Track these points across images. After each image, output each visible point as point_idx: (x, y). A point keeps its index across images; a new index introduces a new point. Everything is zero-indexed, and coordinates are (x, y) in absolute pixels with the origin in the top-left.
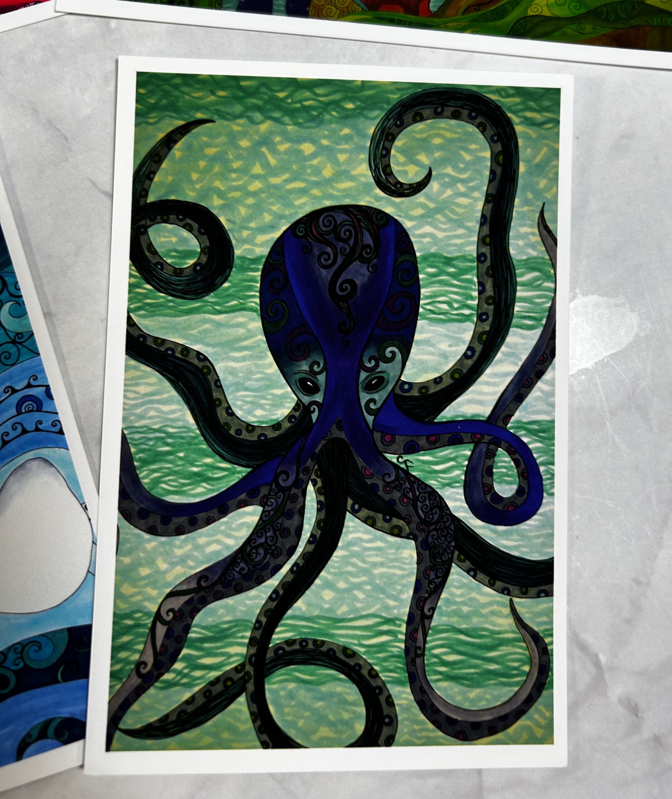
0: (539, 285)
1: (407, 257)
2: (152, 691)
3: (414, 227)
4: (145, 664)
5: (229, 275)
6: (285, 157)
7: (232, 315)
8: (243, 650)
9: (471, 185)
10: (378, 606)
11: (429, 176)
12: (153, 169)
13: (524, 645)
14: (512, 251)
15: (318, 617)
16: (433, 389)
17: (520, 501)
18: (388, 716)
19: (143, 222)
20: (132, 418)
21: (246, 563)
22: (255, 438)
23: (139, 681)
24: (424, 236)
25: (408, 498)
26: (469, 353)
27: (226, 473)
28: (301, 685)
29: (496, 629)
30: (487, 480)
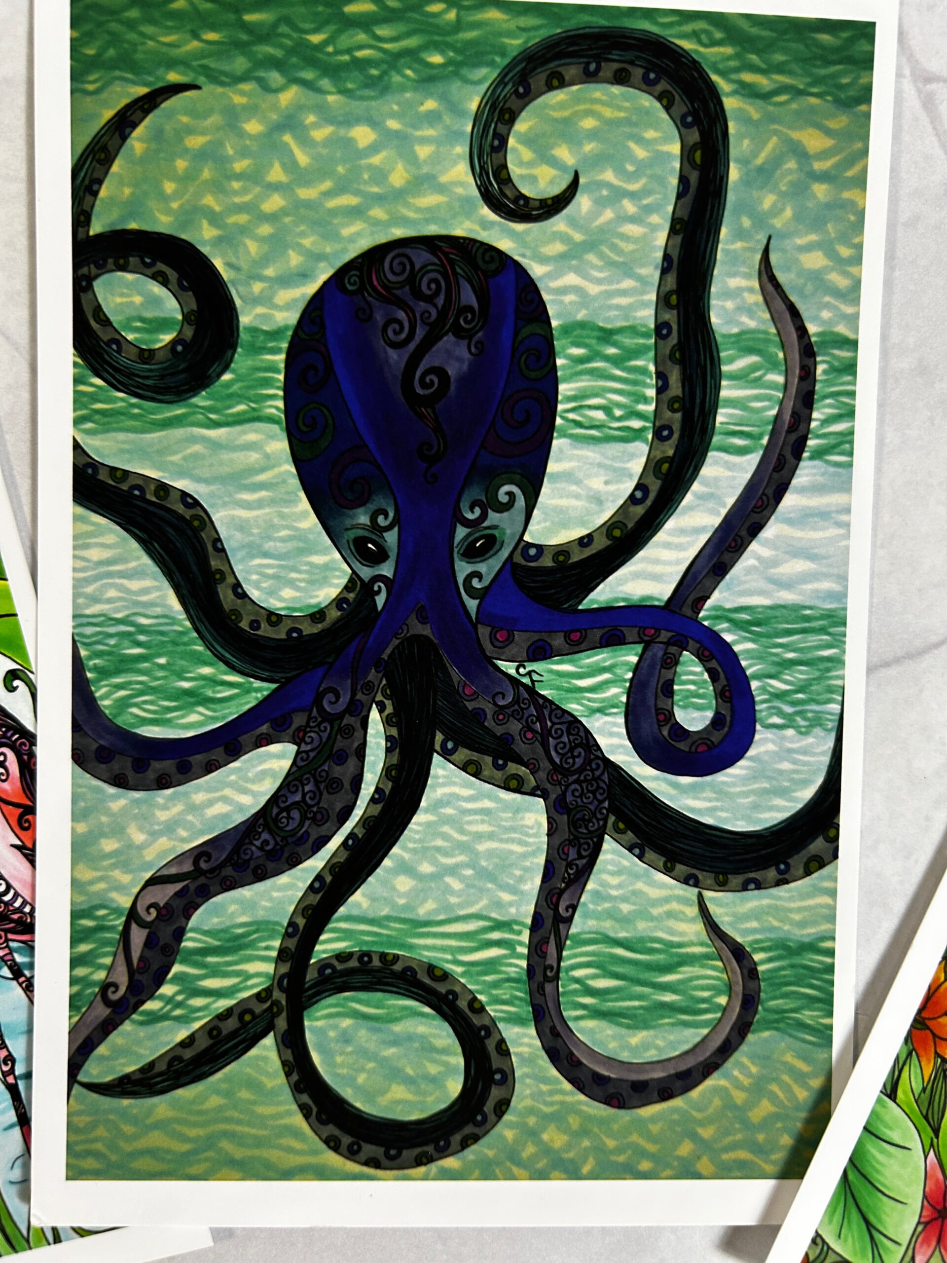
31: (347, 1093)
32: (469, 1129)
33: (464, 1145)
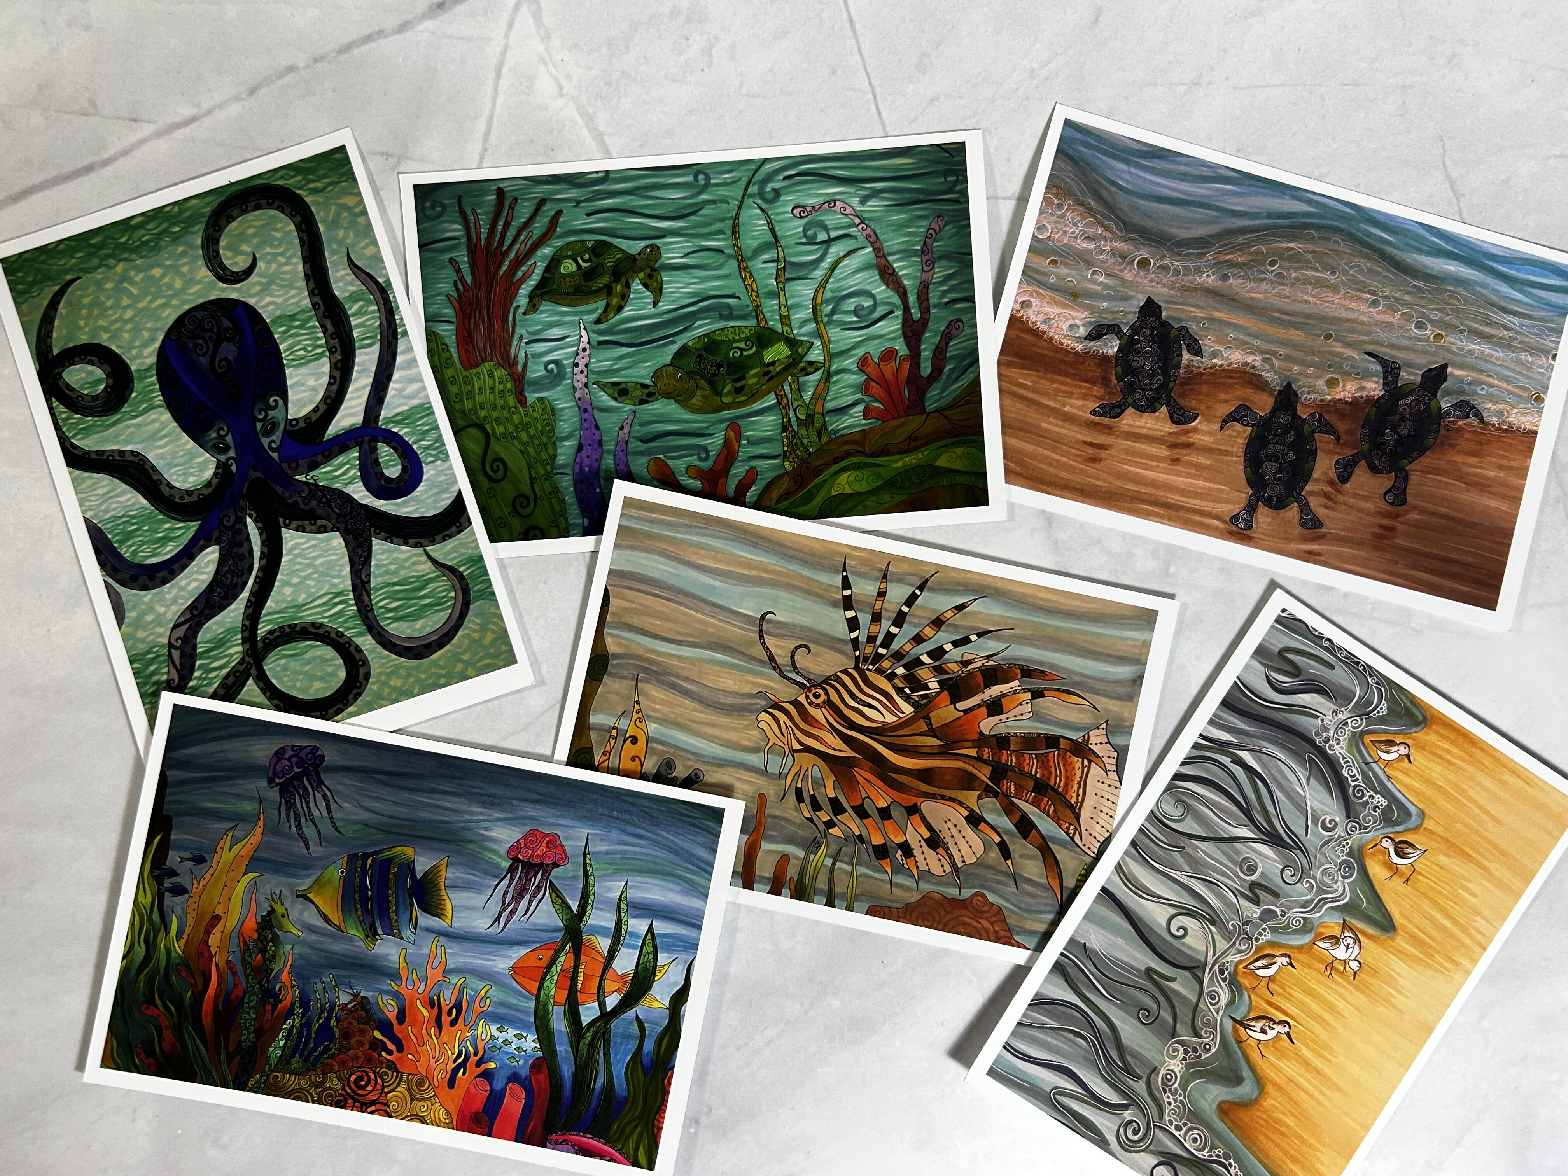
1: (260, 326)
4: (173, 680)
5: (133, 387)
11: (254, 259)
12: (50, 328)
16: (314, 417)
17: (406, 476)
18: (361, 660)
19: (56, 371)
21: (221, 587)
22: (196, 499)
25: (323, 502)
26: (332, 380)
30: (377, 469)
31: (294, 693)
32: (355, 691)
33: (355, 699)
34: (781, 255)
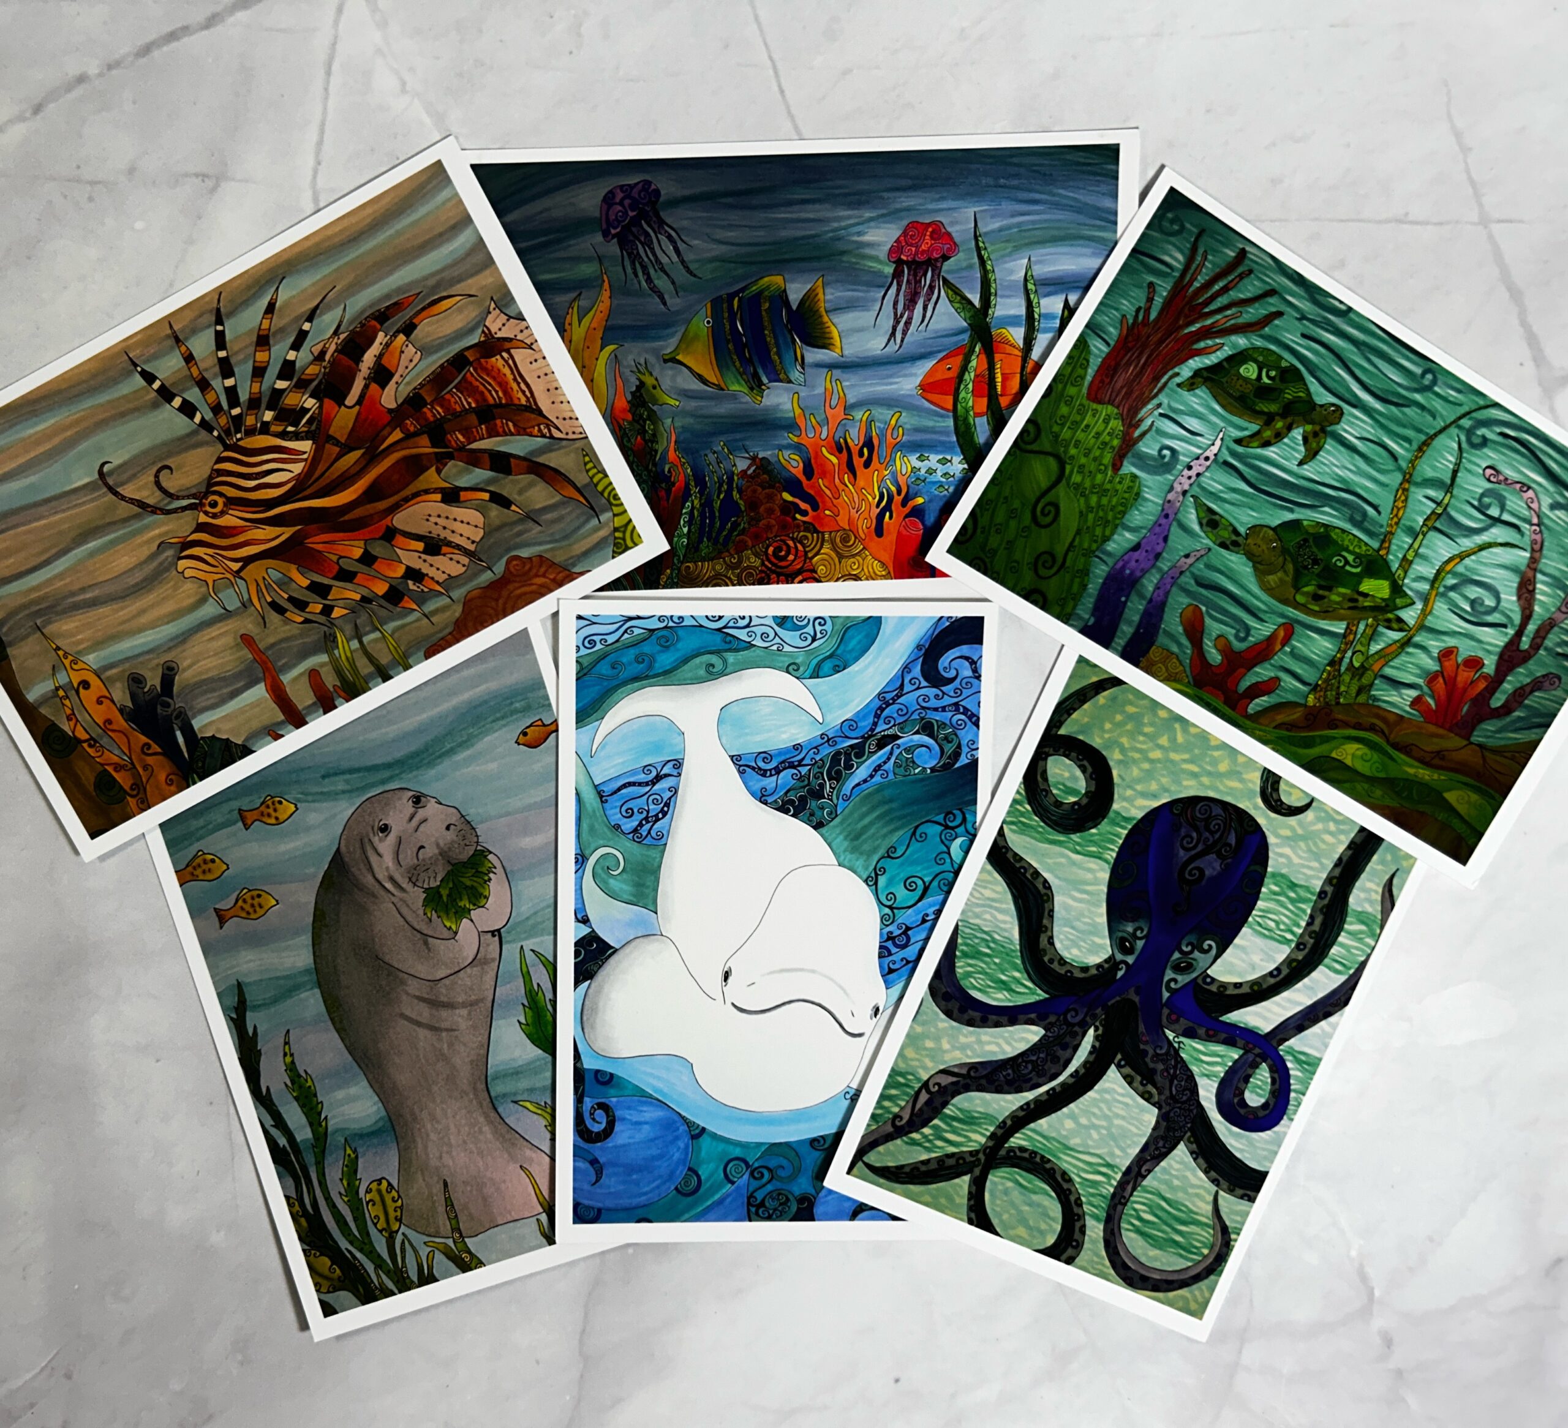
0: (1361, 939)
1: (1258, 868)
2: (898, 1142)
3: (1277, 845)
4: (901, 1118)
5: (1099, 824)
6: (1192, 739)
7: (1087, 858)
8: (983, 1140)
9: (1342, 827)
10: (1106, 1150)
11: (1307, 806)
12: (1075, 706)
13: (1211, 1231)
14: (1351, 900)
15: (1054, 1139)
16: (1231, 991)
17: (1261, 1114)
18: (1077, 1241)
19: (1047, 750)
20: (970, 914)
21: (1014, 1071)
22: (1063, 972)
23: (891, 1129)
24: (1281, 855)
25: (1169, 1073)
26: (1275, 973)
27: (1027, 991)
28: (1018, 1187)
29: (1194, 1209)
30: (1241, 1085)
34: (1446, 501)
